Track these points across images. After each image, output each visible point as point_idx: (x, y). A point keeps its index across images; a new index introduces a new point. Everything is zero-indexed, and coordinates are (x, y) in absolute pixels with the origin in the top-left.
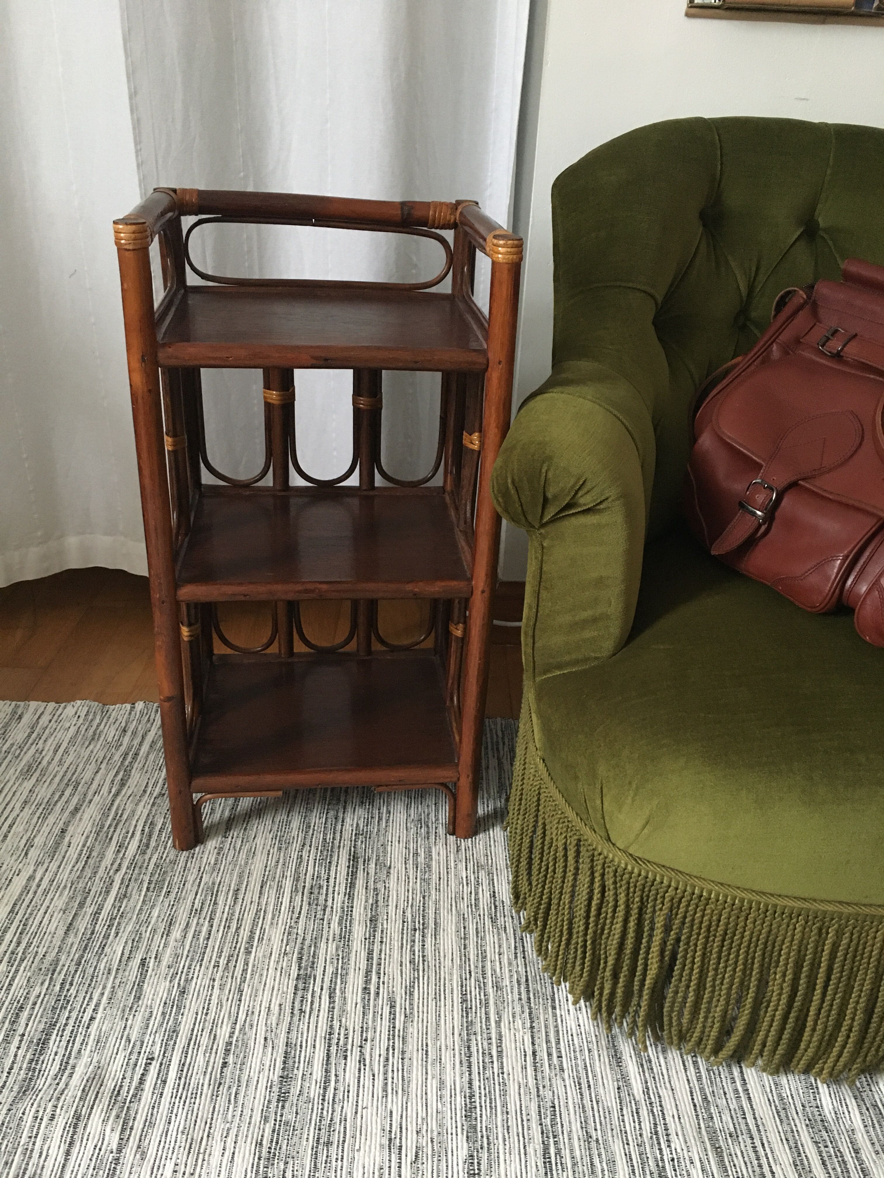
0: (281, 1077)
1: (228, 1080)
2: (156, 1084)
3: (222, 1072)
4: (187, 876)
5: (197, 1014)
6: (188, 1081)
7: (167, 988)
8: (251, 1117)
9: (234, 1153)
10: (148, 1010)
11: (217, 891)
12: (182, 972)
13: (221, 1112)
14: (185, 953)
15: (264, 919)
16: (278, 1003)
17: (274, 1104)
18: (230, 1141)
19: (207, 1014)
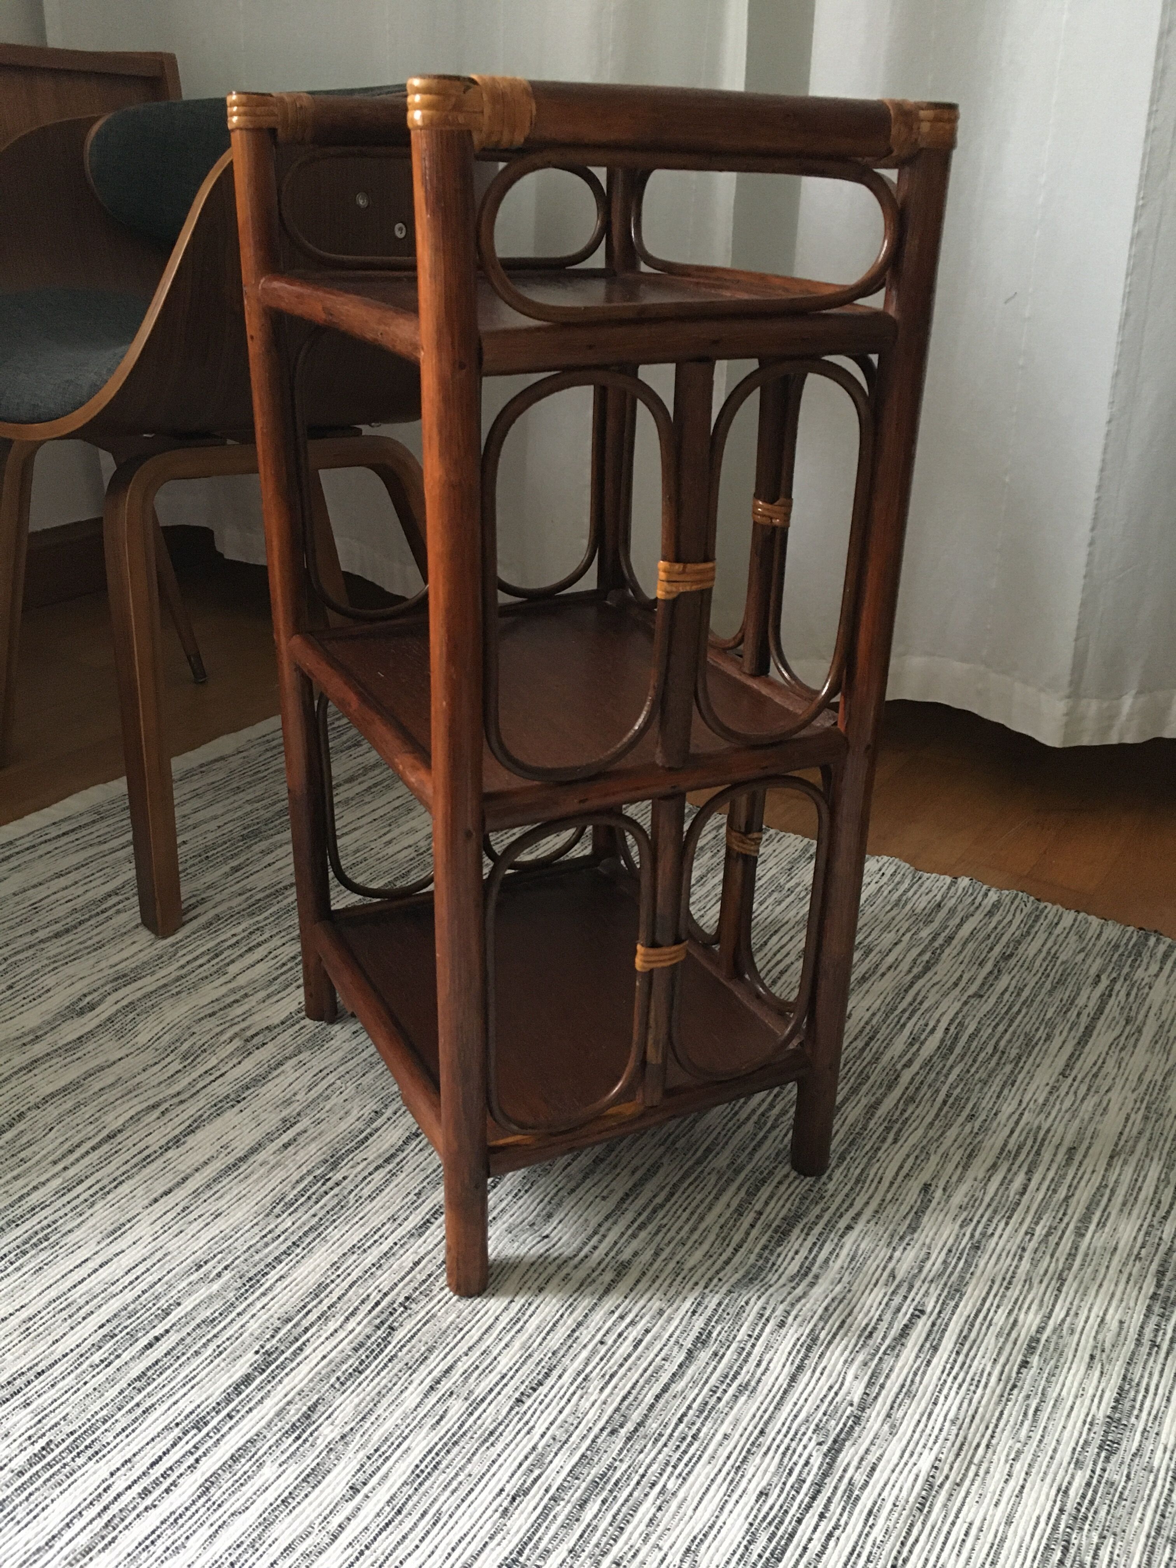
0: (1109, 1417)
1: (1026, 1386)
2: (922, 1346)
3: (1019, 1372)
4: (1001, 1105)
5: (993, 1282)
6: (968, 1361)
7: (955, 1232)
8: (1055, 1451)
9: (1023, 1487)
10: (925, 1250)
11: (1044, 1140)
12: (979, 1222)
13: (1011, 1423)
14: (987, 1199)
15: (1109, 1200)
16: (1118, 1317)
17: (1093, 1450)
18: (1020, 1468)
19: (1007, 1288)
